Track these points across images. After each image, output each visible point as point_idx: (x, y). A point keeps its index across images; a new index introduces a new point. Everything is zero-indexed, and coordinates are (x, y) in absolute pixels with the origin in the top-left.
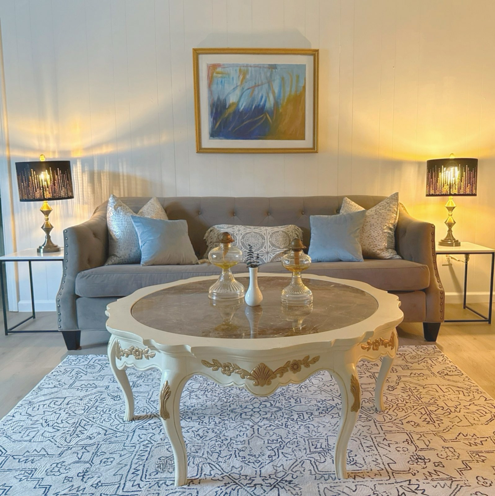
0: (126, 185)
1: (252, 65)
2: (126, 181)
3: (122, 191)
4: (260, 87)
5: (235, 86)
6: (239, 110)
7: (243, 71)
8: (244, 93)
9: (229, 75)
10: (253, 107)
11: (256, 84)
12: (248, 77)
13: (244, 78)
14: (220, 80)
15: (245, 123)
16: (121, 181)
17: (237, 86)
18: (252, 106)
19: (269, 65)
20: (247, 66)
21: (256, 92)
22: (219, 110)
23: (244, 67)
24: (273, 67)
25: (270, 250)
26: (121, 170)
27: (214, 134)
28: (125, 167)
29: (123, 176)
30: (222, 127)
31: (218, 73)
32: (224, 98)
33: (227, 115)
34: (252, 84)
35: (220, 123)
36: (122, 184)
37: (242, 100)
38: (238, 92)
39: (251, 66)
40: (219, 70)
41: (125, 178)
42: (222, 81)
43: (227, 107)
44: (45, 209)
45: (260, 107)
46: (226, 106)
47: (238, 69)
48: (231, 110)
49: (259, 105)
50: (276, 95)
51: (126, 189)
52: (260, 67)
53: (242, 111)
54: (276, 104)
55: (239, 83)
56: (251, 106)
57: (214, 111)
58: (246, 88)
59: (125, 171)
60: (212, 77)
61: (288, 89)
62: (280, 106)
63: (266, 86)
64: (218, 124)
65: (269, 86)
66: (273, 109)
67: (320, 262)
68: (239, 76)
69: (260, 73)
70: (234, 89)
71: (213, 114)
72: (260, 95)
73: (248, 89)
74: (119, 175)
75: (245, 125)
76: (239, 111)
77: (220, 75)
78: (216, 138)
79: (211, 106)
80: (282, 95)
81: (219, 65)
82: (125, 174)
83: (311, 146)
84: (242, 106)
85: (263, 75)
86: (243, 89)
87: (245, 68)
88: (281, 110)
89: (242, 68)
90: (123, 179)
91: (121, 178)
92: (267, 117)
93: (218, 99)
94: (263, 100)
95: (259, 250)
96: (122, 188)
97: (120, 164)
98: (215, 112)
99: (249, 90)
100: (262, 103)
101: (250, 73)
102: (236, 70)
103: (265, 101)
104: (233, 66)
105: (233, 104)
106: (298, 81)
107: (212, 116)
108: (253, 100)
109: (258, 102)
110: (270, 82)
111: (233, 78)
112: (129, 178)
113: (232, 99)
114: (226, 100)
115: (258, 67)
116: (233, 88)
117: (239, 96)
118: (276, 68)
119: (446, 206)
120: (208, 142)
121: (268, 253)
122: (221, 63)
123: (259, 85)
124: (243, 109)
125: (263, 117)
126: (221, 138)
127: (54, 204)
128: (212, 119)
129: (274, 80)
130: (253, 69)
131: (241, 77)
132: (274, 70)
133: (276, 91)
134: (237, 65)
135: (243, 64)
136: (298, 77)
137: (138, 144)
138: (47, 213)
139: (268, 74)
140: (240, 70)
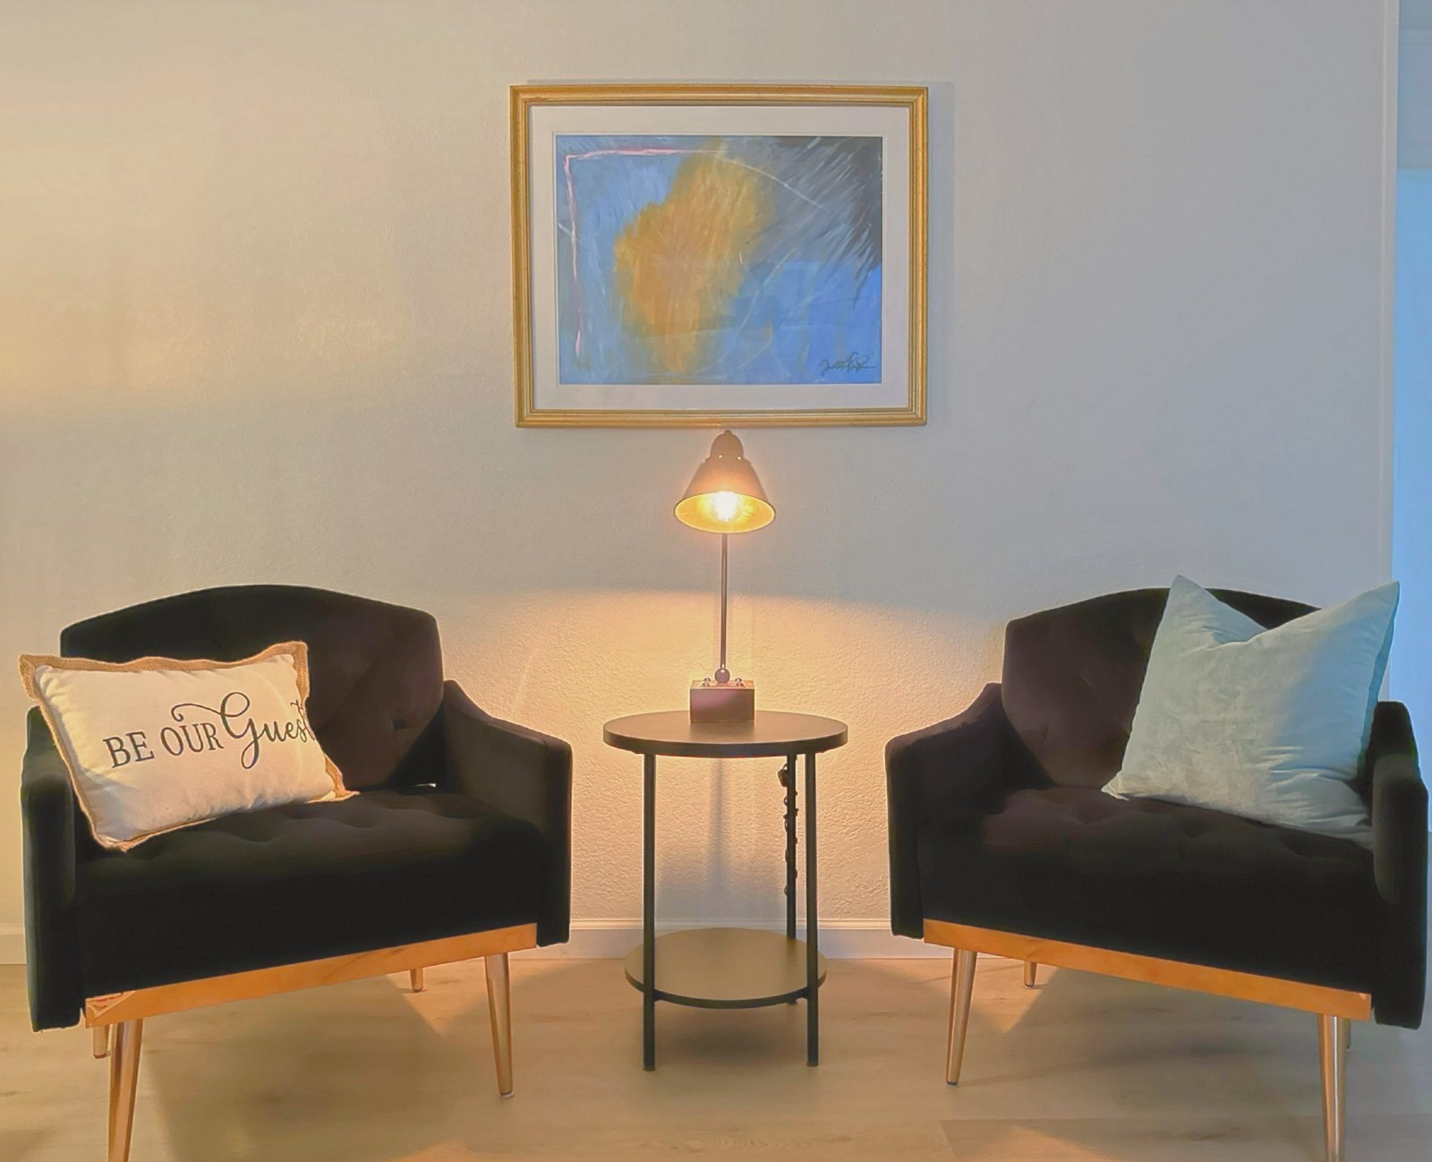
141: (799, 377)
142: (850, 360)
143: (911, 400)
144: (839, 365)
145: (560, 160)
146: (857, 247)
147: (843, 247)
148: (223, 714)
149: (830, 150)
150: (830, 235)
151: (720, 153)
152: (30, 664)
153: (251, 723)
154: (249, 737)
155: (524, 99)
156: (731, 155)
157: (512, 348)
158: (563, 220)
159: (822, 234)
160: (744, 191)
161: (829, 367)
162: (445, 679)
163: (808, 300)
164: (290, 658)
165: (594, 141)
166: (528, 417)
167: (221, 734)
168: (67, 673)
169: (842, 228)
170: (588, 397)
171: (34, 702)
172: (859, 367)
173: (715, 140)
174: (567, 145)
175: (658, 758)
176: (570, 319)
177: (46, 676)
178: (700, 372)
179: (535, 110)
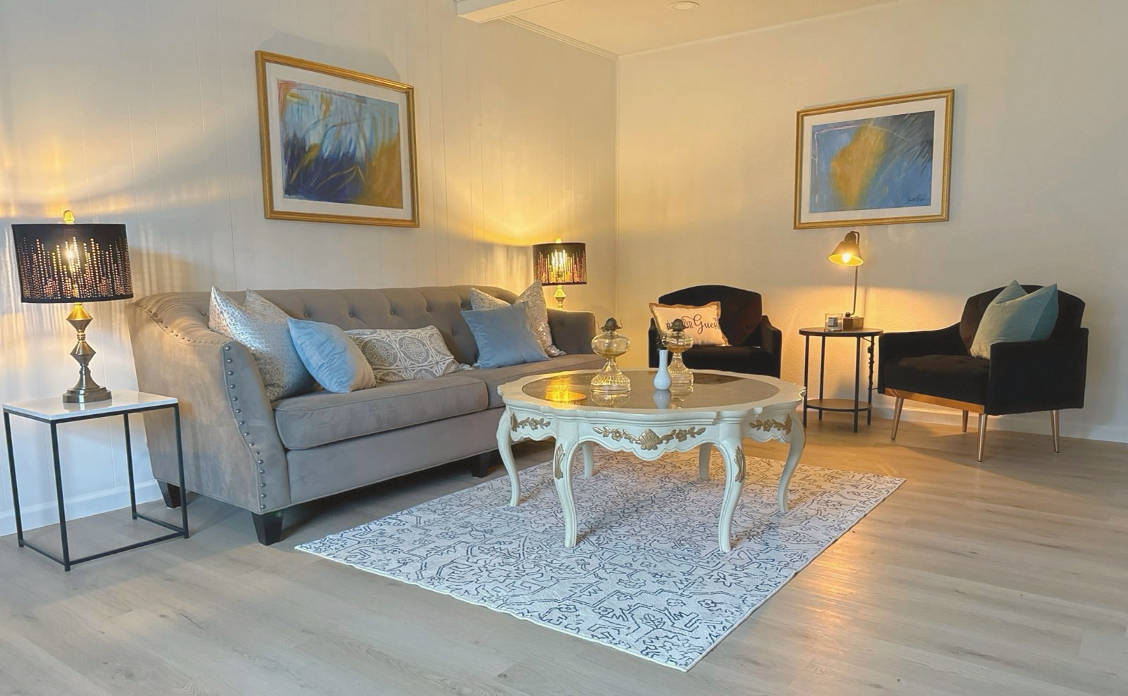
0: (153, 271)
1: (336, 92)
2: (153, 265)
3: (147, 282)
4: (348, 126)
5: (316, 119)
6: (322, 156)
7: (327, 98)
8: (329, 132)
9: (307, 100)
10: (341, 154)
11: (342, 120)
12: (332, 108)
13: (327, 109)
14: (295, 106)
15: (332, 177)
16: (145, 264)
17: (319, 120)
18: (340, 152)
19: (357, 96)
20: (330, 92)
21: (343, 133)
22: (296, 153)
23: (326, 92)
24: (361, 100)
25: (438, 359)
26: (143, 244)
27: (290, 190)
28: (150, 239)
29: (148, 255)
30: (301, 181)
31: (292, 96)
32: (302, 135)
33: (307, 161)
34: (338, 121)
35: (298, 174)
36: (146, 270)
37: (326, 142)
38: (320, 129)
39: (335, 94)
40: (294, 91)
41: (152, 259)
42: (298, 109)
43: (307, 150)
44: (79, 318)
45: (350, 155)
46: (305, 147)
47: (319, 94)
48: (312, 155)
49: (348, 152)
50: (368, 140)
51: (154, 278)
52: (346, 97)
53: (327, 159)
54: (368, 152)
55: (321, 117)
56: (337, 152)
57: (289, 154)
58: (330, 126)
59: (151, 245)
60: (285, 99)
61: (380, 134)
62: (373, 157)
63: (355, 125)
64: (295, 175)
65: (359, 126)
66: (364, 160)
67: (501, 367)
68: (321, 106)
69: (347, 106)
70: (315, 123)
71: (288, 159)
72: (349, 138)
73: (334, 126)
74: (141, 254)
75: (332, 179)
76: (323, 158)
77: (296, 100)
78: (294, 196)
79: (284, 146)
80: (374, 141)
81: (293, 84)
82: (152, 252)
83: (409, 217)
84: (326, 151)
85: (350, 109)
86: (327, 125)
87: (328, 95)
88: (374, 164)
89: (324, 94)
90: (149, 261)
91: (145, 258)
92: (358, 172)
93: (295, 135)
94: (353, 146)
95: (427, 360)
96: (146, 276)
97: (143, 234)
98: (291, 156)
99: (335, 128)
100: (351, 150)
101: (334, 103)
102: (316, 96)
103: (355, 148)
104: (313, 88)
105: (315, 145)
106: (391, 126)
107: (286, 161)
108: (340, 145)
109: (346, 148)
110: (359, 120)
111: (313, 107)
112: (159, 258)
113: (313, 139)
114: (305, 139)
115: (344, 96)
116: (313, 122)
117: (322, 135)
118: (365, 102)
119: (555, 296)
120: (283, 203)
121: (437, 363)
122: (298, 81)
123: (346, 124)
124: (328, 155)
125: (353, 170)
126: (300, 196)
127: (11, 312)
128: (286, 166)
129: (364, 119)
130: (338, 97)
131: (324, 107)
132: (363, 105)
133: (368, 135)
134: (317, 89)
135: (325, 89)
136: (391, 119)
137: (173, 198)
138: (81, 325)
139: (357, 109)
140: (322, 96)
141: (898, 205)
142: (918, 197)
143: (942, 212)
144: (914, 199)
145: (813, 134)
146: (922, 155)
147: (917, 154)
148: (694, 320)
149: (913, 118)
150: (911, 151)
151: (872, 123)
152: (651, 305)
153: (701, 323)
154: (700, 326)
155: (800, 116)
156: (874, 125)
157: (794, 200)
158: (814, 156)
159: (909, 151)
160: (879, 138)
161: (910, 201)
162: (763, 315)
163: (902, 176)
164: (716, 306)
165: (825, 126)
166: (798, 225)
167: (693, 325)
168: (659, 308)
169: (917, 148)
170: (819, 217)
171: (653, 317)
172: (922, 200)
173: (869, 120)
174: (816, 129)
175: (810, 337)
176: (814, 190)
177: (656, 310)
178: (860, 206)
179: (805, 118)
